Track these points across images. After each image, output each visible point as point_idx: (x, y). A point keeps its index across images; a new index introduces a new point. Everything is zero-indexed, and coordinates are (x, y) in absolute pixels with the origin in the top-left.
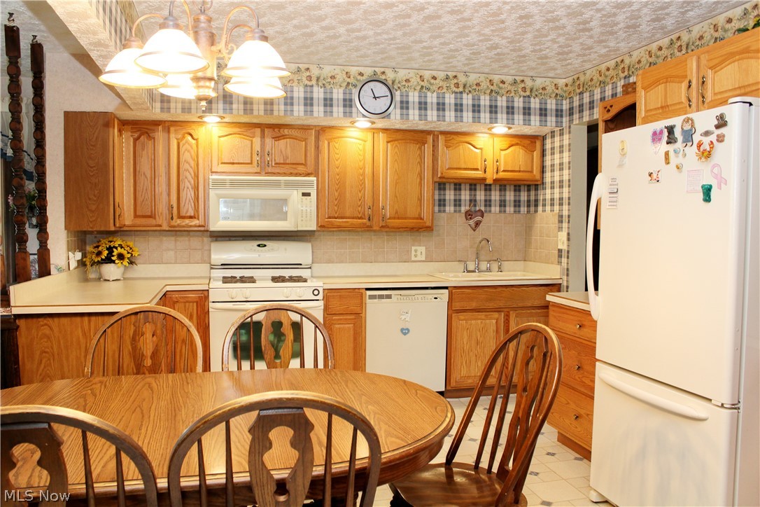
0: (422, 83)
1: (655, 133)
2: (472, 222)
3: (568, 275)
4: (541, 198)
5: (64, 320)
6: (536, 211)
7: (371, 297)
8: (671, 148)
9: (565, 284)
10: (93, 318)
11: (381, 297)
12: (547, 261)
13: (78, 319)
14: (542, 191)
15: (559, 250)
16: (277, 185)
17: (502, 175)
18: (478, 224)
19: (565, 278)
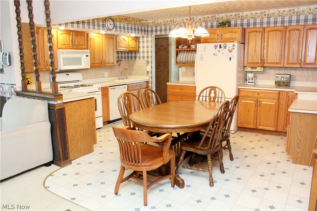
0: (120, 20)
1: (215, 46)
2: (118, 64)
3: (152, 78)
4: (138, 56)
5: (74, 103)
6: (135, 60)
7: (111, 89)
8: (220, 49)
9: (151, 81)
10: (82, 101)
11: (113, 89)
12: (142, 75)
13: (78, 102)
14: (138, 54)
15: (147, 71)
16: (79, 53)
17: (131, 49)
18: (120, 64)
19: (151, 79)
